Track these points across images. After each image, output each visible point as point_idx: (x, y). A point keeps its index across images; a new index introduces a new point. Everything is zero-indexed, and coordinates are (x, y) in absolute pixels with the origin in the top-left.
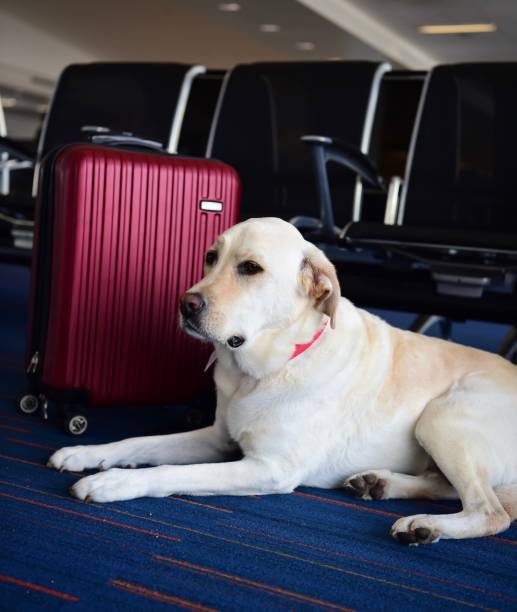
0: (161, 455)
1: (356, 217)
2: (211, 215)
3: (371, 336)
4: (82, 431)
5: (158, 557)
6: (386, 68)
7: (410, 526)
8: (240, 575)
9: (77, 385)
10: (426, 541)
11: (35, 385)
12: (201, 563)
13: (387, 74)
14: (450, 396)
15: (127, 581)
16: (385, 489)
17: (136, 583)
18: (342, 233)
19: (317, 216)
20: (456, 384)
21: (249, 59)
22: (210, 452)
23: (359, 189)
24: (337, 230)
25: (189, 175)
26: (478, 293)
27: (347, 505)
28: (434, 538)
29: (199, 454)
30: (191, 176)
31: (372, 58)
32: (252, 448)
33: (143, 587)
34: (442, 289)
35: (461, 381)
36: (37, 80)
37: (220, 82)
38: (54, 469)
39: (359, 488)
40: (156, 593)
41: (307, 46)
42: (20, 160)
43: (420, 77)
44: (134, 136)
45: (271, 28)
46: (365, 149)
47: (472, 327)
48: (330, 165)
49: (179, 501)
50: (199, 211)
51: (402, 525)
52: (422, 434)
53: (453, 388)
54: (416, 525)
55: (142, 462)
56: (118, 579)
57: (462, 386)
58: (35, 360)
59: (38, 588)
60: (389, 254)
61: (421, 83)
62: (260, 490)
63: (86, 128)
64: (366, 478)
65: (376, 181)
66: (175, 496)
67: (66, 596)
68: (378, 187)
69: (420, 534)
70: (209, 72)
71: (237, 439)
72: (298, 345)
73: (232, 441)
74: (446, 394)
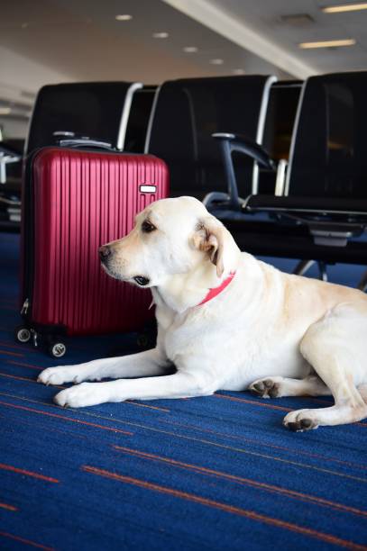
1: (255, 191)
2: (148, 195)
3: (268, 281)
4: (62, 354)
5: (117, 447)
6: (274, 79)
7: (297, 418)
8: (176, 459)
9: (57, 322)
10: (310, 428)
11: (27, 322)
12: (147, 450)
13: (274, 84)
14: (325, 321)
15: (95, 466)
16: (279, 390)
17: (100, 468)
18: (244, 203)
19: (226, 191)
20: (329, 312)
21: (175, 76)
23: (256, 169)
24: (240, 200)
25: (130, 167)
26: (344, 243)
27: (252, 402)
28: (314, 425)
30: (132, 168)
31: (263, 72)
32: (183, 366)
33: (106, 470)
34: (318, 242)
35: (332, 310)
36: (25, 94)
37: (153, 94)
38: (42, 383)
39: (261, 390)
40: (115, 475)
41: (219, 62)
42: (12, 157)
43: (298, 85)
44: (90, 139)
45: (191, 50)
46: (259, 141)
47: (340, 267)
48: (234, 154)
49: (131, 404)
50: (139, 193)
51: (292, 417)
52: (305, 349)
53: (327, 315)
54: (301, 418)
55: (104, 376)
56: (88, 465)
57: (334, 313)
58: (26, 305)
59: (31, 474)
60: (279, 217)
61: (299, 90)
62: (189, 394)
63: (57, 133)
64: (265, 383)
65: (268, 163)
66: (129, 400)
67: (50, 479)
68: (270, 168)
69: (304, 423)
70: (145, 87)
71: (172, 360)
72: (211, 289)
73: (168, 361)
74: (321, 320)
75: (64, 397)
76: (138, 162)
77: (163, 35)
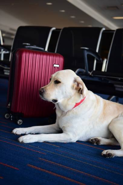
0: (41, 131)
1: (94, 69)
2: (56, 68)
3: (98, 101)
4: (21, 124)
5: (40, 158)
6: (104, 29)
7: (107, 153)
8: (62, 164)
9: (20, 112)
10: (111, 157)
11: (9, 111)
12: (51, 160)
13: (104, 31)
14: (118, 118)
15: (32, 164)
16: (100, 142)
17: (34, 165)
18: (90, 73)
19: (84, 68)
20: (120, 115)
21: (68, 26)
22: (54, 131)
23: (95, 61)
24: (89, 72)
25: (51, 57)
27: (90, 146)
28: (113, 156)
29: (51, 131)
31: (100, 26)
32: (65, 130)
33: (36, 166)
34: (117, 89)
35: (121, 114)
36: (11, 29)
37: (59, 32)
38: (13, 134)
39: (93, 142)
40: (39, 168)
41: (83, 22)
42: (6, 51)
44: (36, 46)
45: (73, 17)
46: (97, 51)
48: (88, 55)
49: (46, 143)
50: (53, 67)
51: (105, 152)
52: (110, 128)
53: (119, 116)
54: (108, 153)
56: (30, 164)
58: (9, 105)
59: (9, 166)
60: (103, 79)
61: (113, 33)
62: (67, 141)
63: (24, 44)
64: (95, 139)
65: (100, 59)
66: (45, 142)
67: (16, 168)
68: (100, 61)
69: (109, 155)
70: (56, 29)
71: (61, 128)
72: (76, 103)
73: (60, 128)
74: (117, 117)
75: (21, 139)
76: (53, 55)
77: (63, 11)
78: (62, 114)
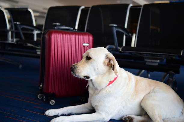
0: (74, 111)
1: (124, 45)
2: (86, 47)
3: (130, 79)
4: (54, 104)
6: (131, 5)
9: (52, 92)
11: (41, 92)
13: (131, 7)
16: (133, 120)
19: (114, 44)
20: (152, 91)
21: (96, 4)
23: (125, 37)
24: (119, 48)
26: (157, 64)
29: (84, 111)
30: (80, 37)
34: (147, 63)
35: (153, 90)
37: (88, 10)
38: (46, 116)
39: (126, 120)
43: (140, 7)
44: (66, 26)
46: (126, 27)
47: (155, 73)
48: (117, 32)
50: (83, 46)
52: (143, 105)
55: (69, 113)
57: (153, 91)
58: (41, 86)
61: (140, 9)
62: (100, 121)
63: (54, 24)
64: (128, 117)
65: (129, 34)
68: (129, 36)
70: (86, 8)
71: (94, 106)
72: (110, 81)
73: (92, 107)
74: (149, 93)
76: (82, 35)
78: (94, 93)
